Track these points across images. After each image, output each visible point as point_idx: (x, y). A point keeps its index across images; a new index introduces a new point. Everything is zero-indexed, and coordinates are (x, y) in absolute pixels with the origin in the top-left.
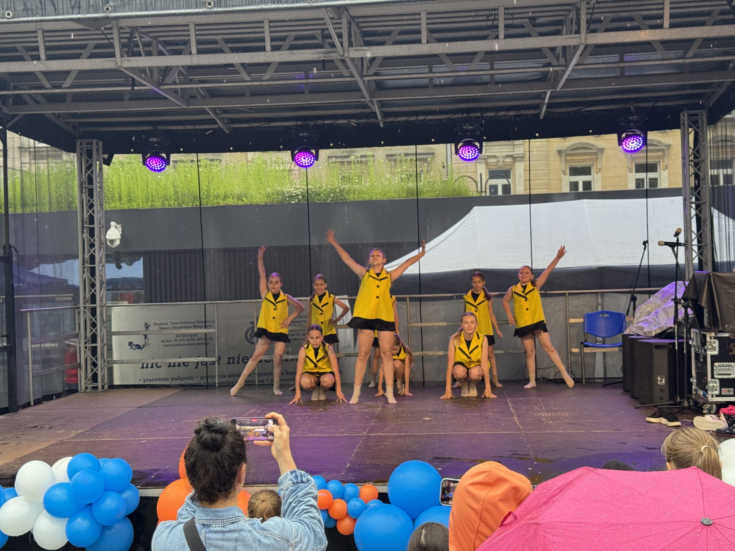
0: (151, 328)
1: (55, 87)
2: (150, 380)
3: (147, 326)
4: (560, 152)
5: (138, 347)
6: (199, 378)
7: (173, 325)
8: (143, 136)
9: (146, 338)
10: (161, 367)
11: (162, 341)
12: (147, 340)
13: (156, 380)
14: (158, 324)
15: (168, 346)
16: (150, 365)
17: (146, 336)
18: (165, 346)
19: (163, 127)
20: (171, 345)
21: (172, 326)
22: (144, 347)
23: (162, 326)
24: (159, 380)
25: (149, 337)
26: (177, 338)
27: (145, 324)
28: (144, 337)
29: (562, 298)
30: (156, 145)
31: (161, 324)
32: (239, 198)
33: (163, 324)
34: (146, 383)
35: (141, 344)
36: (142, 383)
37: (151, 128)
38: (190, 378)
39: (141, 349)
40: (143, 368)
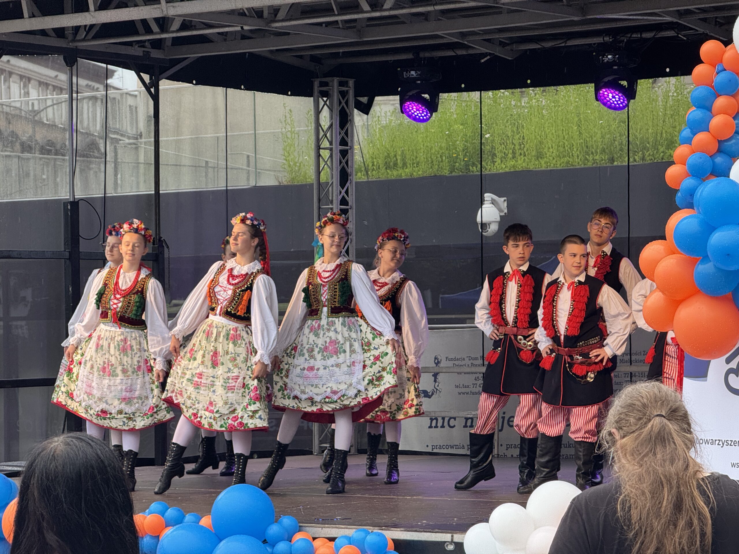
0: (442, 365)
2: (440, 448)
3: (437, 362)
5: (426, 394)
6: (504, 447)
7: (472, 361)
8: (399, 69)
9: (435, 381)
10: (454, 426)
11: (457, 387)
12: (437, 384)
13: (447, 447)
14: (451, 360)
15: (463, 394)
16: (440, 424)
17: (435, 375)
18: (460, 394)
19: (427, 55)
20: (467, 393)
21: (469, 363)
22: (433, 394)
23: (457, 363)
24: (452, 447)
26: (476, 382)
27: (436, 358)
28: (433, 378)
30: (419, 82)
31: (455, 359)
33: (458, 360)
34: (435, 451)
36: (429, 450)
37: (410, 56)
39: (430, 397)
40: (431, 427)
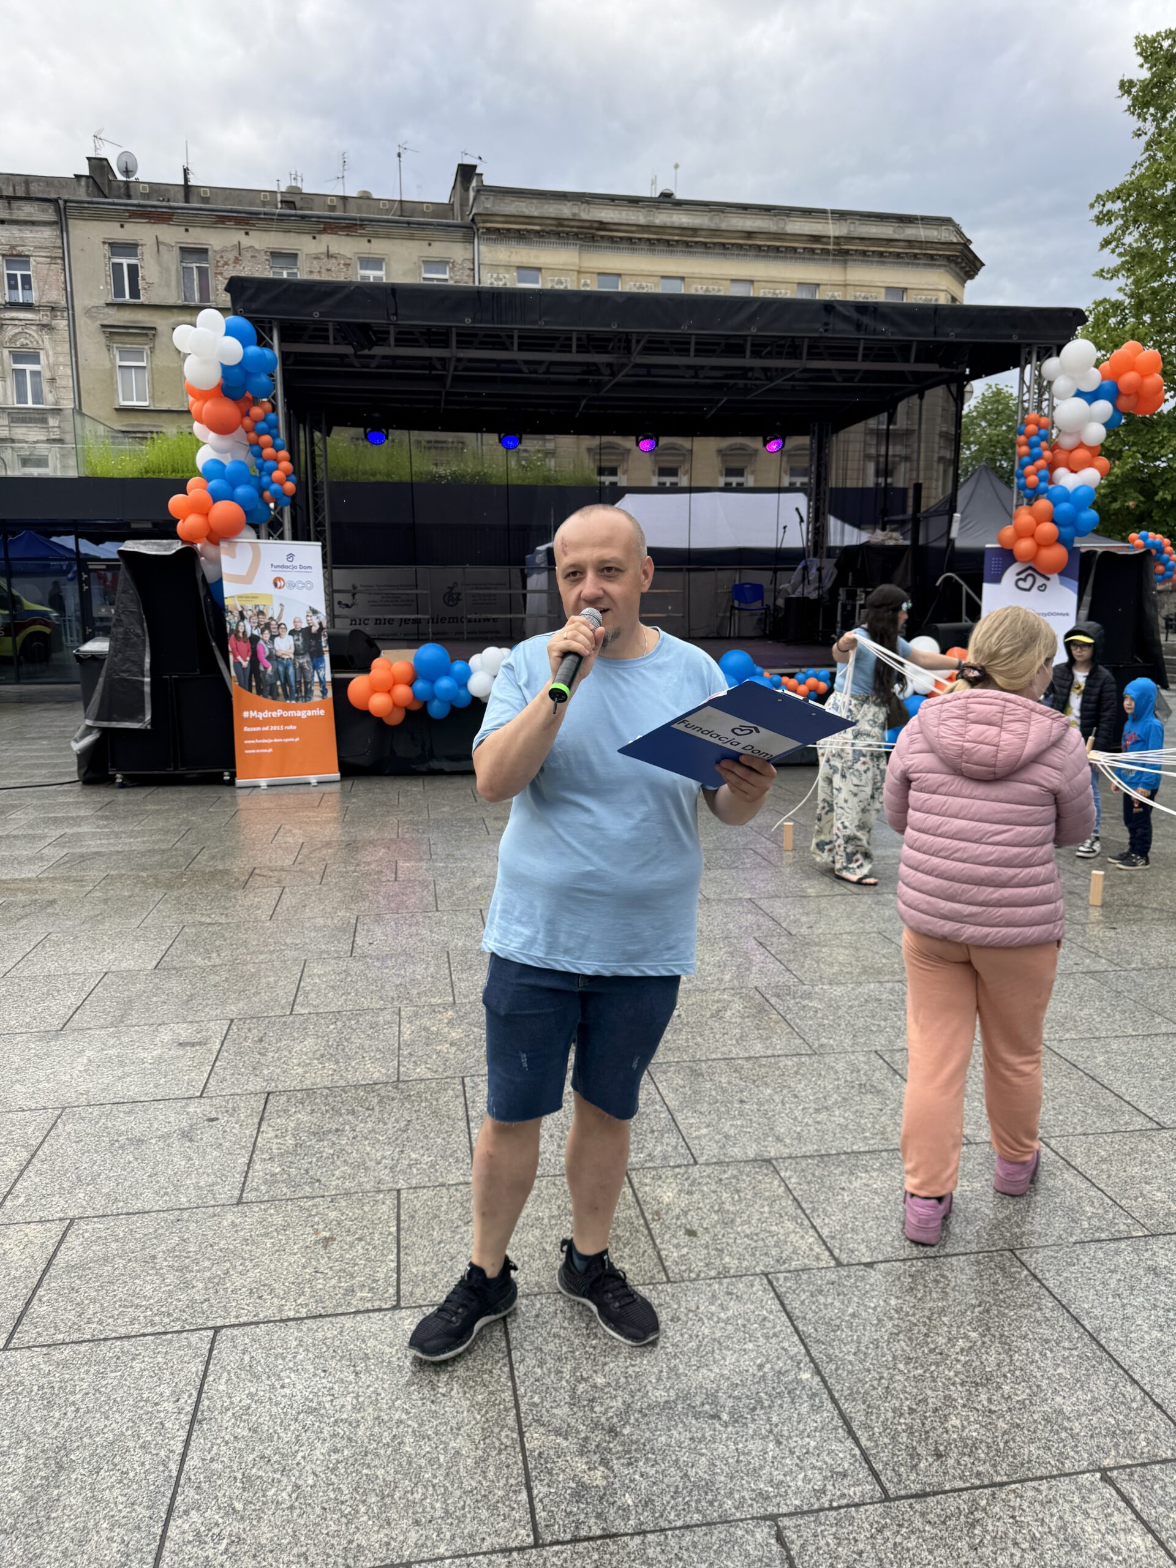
0: (358, 590)
1: (363, 367)
3: (354, 587)
4: (589, 450)
5: (347, 606)
9: (353, 599)
11: (369, 600)
17: (354, 595)
18: (372, 604)
19: (385, 405)
22: (352, 606)
23: (367, 587)
25: (357, 596)
27: (353, 585)
29: (713, 573)
30: (377, 420)
32: (389, 475)
35: (349, 603)
37: (374, 404)
38: (394, 634)
39: (350, 608)
